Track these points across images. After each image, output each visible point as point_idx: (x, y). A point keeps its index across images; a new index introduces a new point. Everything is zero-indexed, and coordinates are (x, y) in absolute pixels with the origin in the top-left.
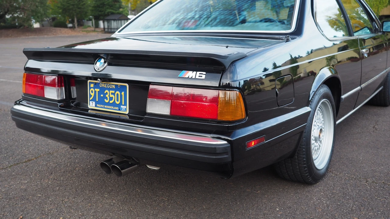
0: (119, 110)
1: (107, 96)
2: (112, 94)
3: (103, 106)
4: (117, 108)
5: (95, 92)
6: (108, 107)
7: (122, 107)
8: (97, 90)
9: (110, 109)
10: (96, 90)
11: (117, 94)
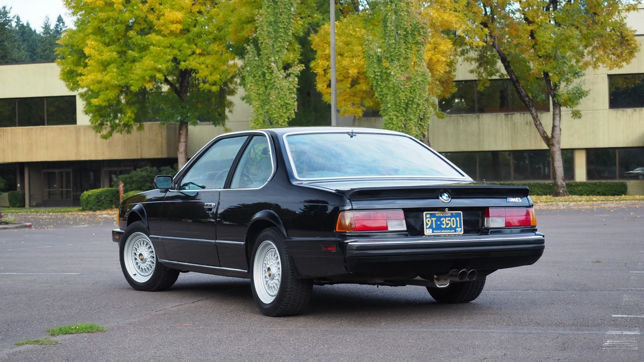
0: (455, 232)
1: (444, 222)
2: (448, 220)
3: (440, 231)
4: (453, 231)
5: (432, 221)
6: (445, 231)
7: (457, 229)
8: (434, 219)
10: (432, 219)
11: (453, 220)
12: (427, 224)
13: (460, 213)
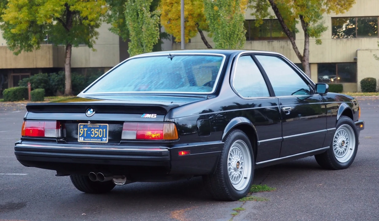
0: (102, 141)
2: (96, 131)
3: (89, 140)
4: (100, 140)
5: (84, 130)
6: (93, 140)
7: (103, 138)
8: (85, 129)
9: (95, 141)
10: (84, 129)
11: (101, 131)
12: (80, 133)
13: (107, 126)
